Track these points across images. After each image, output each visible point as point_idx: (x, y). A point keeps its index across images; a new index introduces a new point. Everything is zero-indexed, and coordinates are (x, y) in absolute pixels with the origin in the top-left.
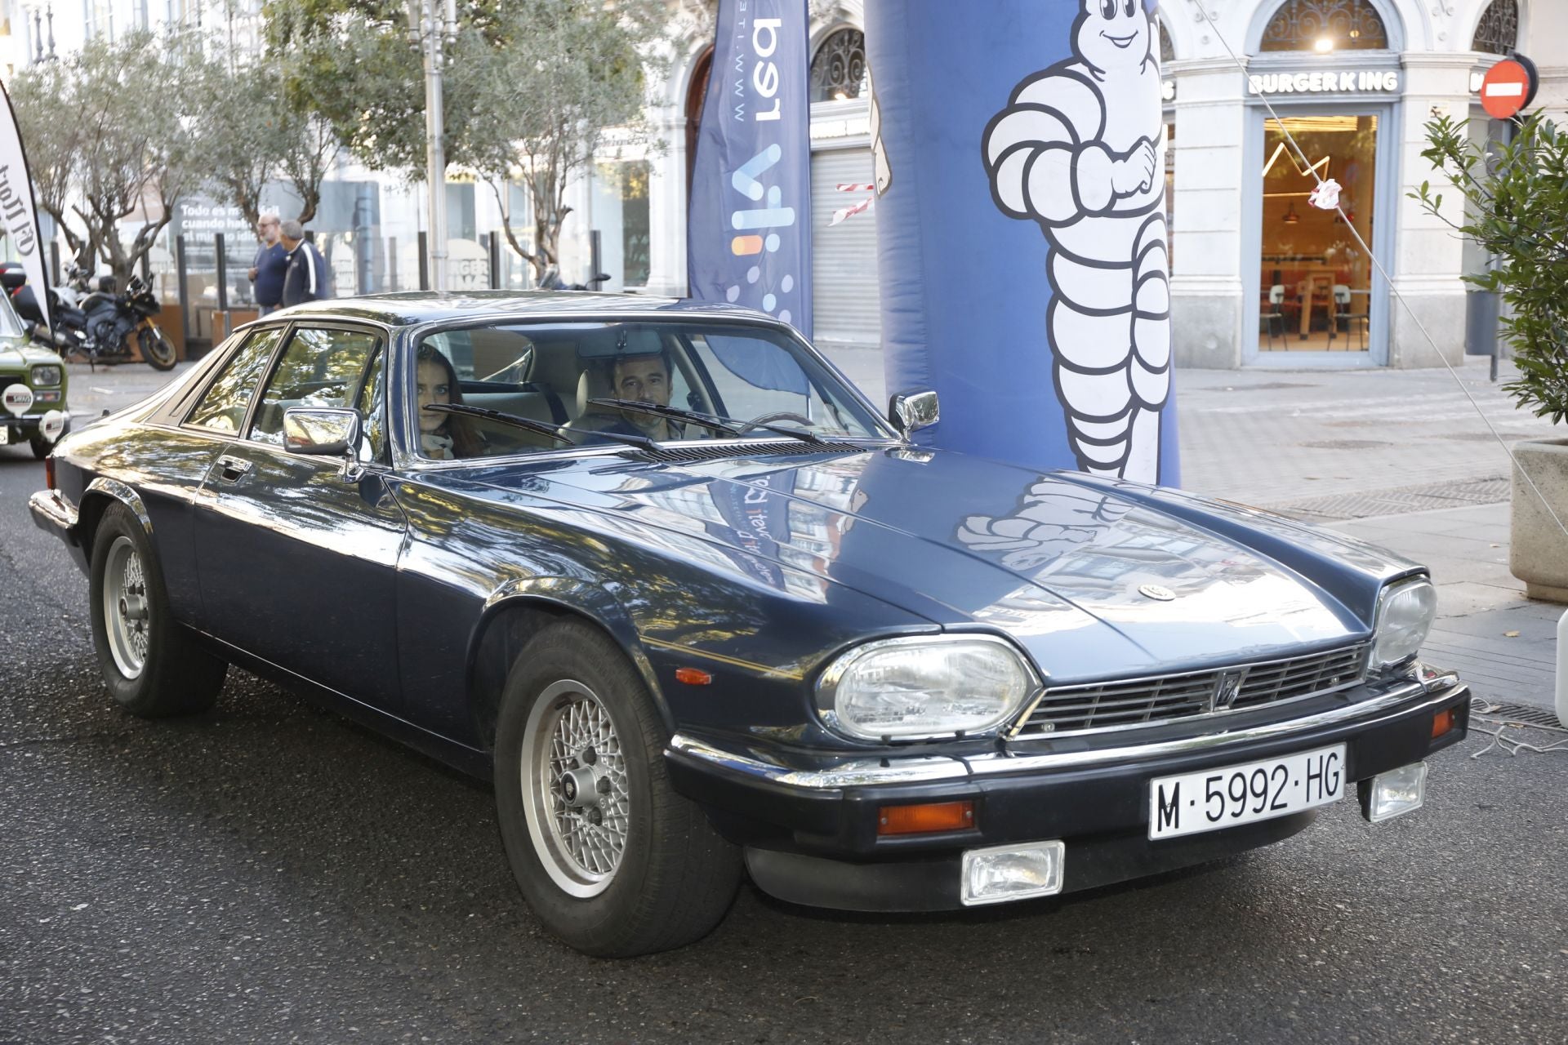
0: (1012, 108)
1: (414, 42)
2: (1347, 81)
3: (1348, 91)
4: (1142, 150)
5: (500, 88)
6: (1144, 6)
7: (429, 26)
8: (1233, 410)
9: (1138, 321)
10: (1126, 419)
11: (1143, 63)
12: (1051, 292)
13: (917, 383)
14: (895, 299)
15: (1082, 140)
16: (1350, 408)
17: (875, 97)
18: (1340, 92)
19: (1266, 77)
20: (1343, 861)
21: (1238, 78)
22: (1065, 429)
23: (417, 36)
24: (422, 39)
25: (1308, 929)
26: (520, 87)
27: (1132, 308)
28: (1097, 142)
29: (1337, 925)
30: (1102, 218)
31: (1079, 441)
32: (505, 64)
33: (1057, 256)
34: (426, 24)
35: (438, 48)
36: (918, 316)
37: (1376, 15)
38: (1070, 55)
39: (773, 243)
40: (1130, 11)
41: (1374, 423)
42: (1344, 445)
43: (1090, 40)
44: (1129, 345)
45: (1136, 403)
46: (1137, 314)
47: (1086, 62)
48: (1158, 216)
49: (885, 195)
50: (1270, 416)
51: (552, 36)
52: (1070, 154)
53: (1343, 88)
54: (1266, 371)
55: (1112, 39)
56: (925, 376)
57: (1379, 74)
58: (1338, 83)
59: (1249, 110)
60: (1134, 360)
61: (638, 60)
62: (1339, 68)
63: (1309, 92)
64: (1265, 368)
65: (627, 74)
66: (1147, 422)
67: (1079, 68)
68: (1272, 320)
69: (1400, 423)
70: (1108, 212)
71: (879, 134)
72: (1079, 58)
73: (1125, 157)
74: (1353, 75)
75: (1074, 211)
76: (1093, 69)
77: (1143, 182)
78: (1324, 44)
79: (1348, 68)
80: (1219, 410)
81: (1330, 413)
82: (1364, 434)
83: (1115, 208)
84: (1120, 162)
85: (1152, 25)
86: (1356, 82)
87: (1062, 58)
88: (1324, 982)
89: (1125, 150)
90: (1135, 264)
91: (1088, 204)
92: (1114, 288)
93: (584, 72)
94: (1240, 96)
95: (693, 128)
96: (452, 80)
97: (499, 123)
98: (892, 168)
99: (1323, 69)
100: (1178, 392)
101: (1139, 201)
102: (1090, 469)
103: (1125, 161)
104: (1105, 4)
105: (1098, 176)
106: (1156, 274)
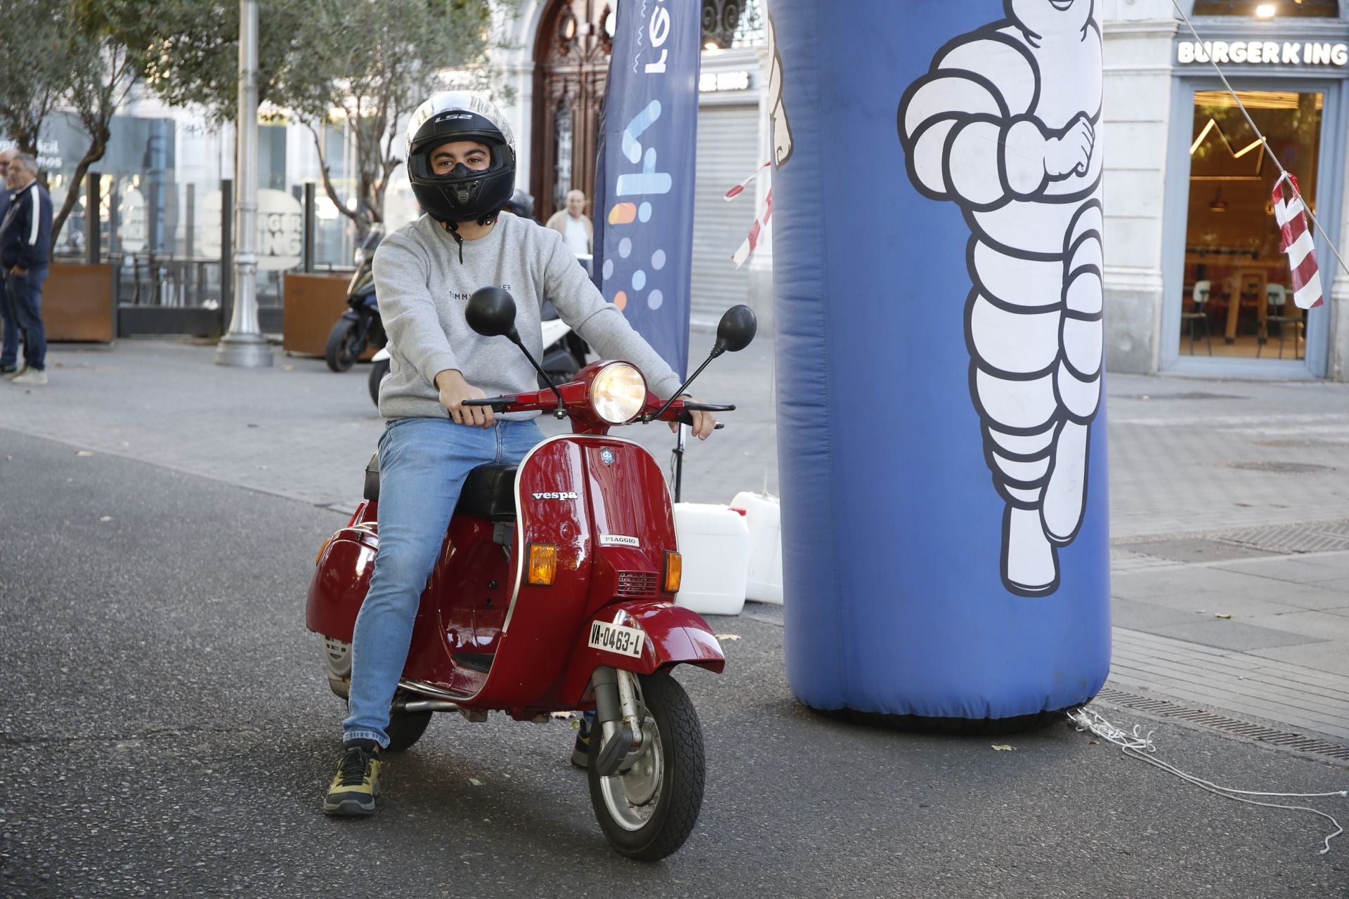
0: (935, 73)
2: (1290, 53)
3: (1291, 63)
4: (1079, 127)
5: (324, 19)
8: (1149, 421)
9: (1068, 320)
11: (1084, 28)
12: (970, 284)
14: (790, 285)
15: (1012, 114)
16: (1283, 424)
17: (777, 55)
18: (1282, 64)
19: (1199, 44)
21: (1168, 42)
22: (981, 441)
26: (347, 20)
27: (1061, 306)
28: (1029, 116)
30: (1032, 203)
31: (995, 455)
33: (979, 242)
36: (817, 306)
38: (1003, 16)
39: (646, 212)
41: (1313, 443)
42: (1279, 467)
44: (1056, 348)
45: (1062, 415)
46: (1067, 313)
47: (1020, 26)
48: (1094, 203)
49: (783, 167)
50: (1194, 430)
52: (996, 130)
53: (1286, 60)
54: (1187, 378)
56: (822, 374)
57: (1327, 46)
58: (1280, 55)
59: (1177, 81)
60: (1062, 366)
62: (1281, 38)
63: (1246, 63)
64: (1184, 374)
65: (471, 10)
66: (1073, 436)
67: (1012, 31)
68: (1195, 320)
69: (1342, 445)
70: (1038, 196)
71: (780, 96)
72: (1012, 20)
73: (1060, 134)
74: (1297, 46)
76: (1027, 33)
77: (1079, 163)
78: (1266, 10)
79: (1292, 38)
80: (1135, 421)
81: (1262, 430)
82: (1302, 457)
83: (1046, 193)
84: (1054, 139)
86: (1301, 53)
87: (993, 19)
89: (1061, 126)
90: (1066, 256)
91: (1016, 186)
94: (1167, 65)
95: (542, 75)
96: (271, 8)
97: (321, 58)
98: (793, 137)
99: (1263, 38)
100: (1110, 403)
101: (1073, 185)
102: (1007, 487)
103: (1060, 139)
105: (1029, 157)
106: (1089, 268)
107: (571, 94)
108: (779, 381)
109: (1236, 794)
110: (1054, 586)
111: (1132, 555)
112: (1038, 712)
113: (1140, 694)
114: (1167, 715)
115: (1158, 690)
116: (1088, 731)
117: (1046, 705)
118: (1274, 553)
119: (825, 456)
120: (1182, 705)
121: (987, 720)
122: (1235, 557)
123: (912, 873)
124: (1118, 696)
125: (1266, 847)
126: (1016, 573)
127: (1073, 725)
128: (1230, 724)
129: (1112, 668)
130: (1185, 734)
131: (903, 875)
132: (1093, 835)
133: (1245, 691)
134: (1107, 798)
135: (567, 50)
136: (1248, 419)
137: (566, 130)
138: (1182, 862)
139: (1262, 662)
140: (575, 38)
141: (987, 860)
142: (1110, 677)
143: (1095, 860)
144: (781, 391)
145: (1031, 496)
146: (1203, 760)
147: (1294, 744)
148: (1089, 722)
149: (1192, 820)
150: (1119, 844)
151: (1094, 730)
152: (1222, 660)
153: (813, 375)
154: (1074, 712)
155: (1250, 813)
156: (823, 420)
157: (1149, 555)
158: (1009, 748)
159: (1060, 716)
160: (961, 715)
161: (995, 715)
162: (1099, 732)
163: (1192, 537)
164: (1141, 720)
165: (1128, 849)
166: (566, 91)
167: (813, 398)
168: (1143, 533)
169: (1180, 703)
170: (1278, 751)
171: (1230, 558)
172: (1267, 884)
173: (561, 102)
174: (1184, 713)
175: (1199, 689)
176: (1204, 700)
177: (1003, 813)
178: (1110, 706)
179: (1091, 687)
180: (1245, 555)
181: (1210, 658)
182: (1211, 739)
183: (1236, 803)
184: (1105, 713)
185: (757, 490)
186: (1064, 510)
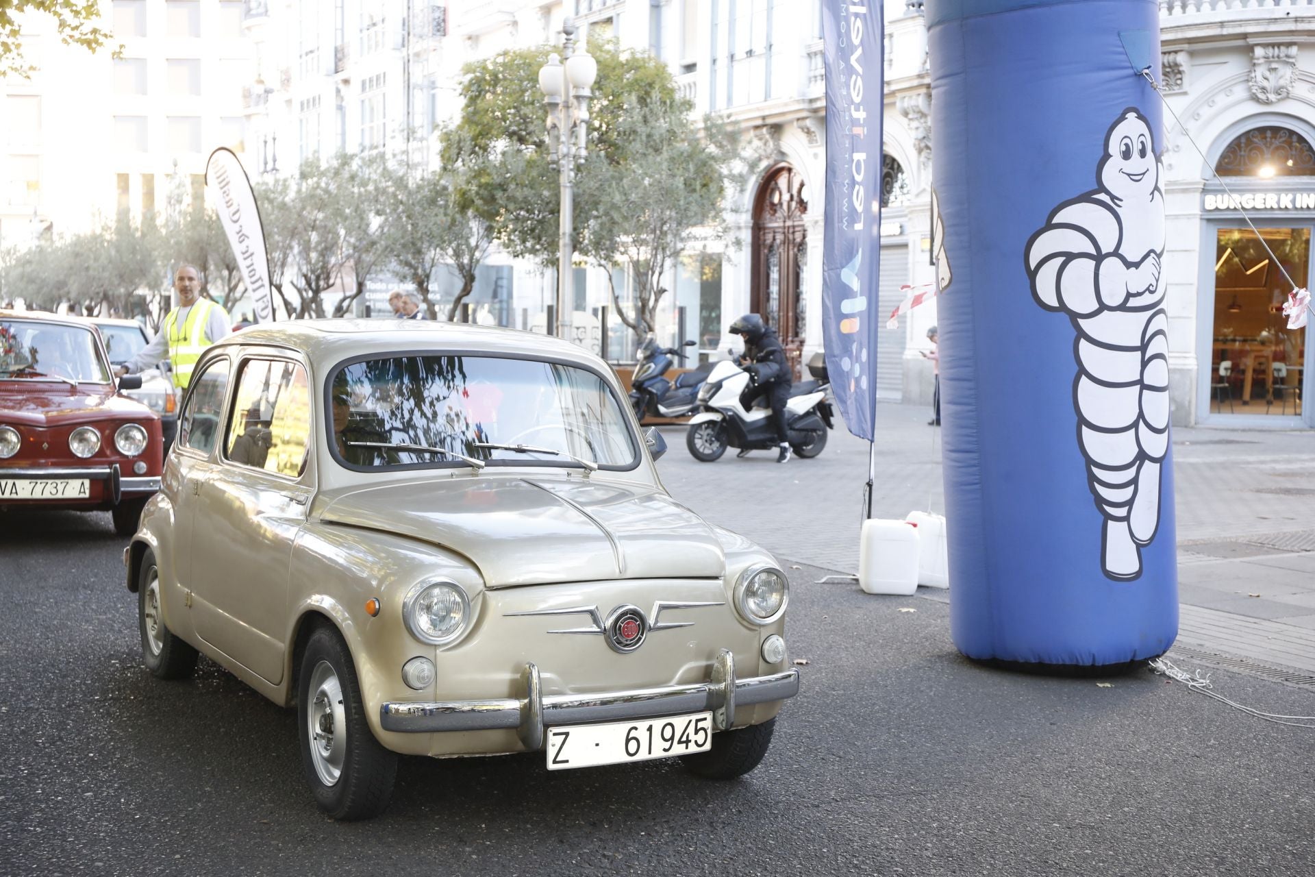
0: (1049, 226)
1: (554, 162)
2: (1286, 201)
3: (1286, 208)
4: (1150, 260)
5: (618, 198)
6: (1153, 150)
7: (565, 150)
9: (1145, 391)
10: (1134, 469)
11: (1152, 193)
12: (1076, 368)
13: (968, 436)
14: (952, 371)
15: (1104, 252)
16: (1289, 461)
17: (939, 216)
18: (1280, 209)
19: (1219, 196)
21: (1197, 196)
22: (1085, 475)
23: (555, 157)
24: (559, 160)
26: (633, 197)
27: (1140, 382)
28: (1116, 253)
30: (1118, 313)
31: (1096, 485)
32: (621, 180)
33: (1082, 340)
34: (563, 149)
35: (571, 167)
36: (971, 384)
37: (1310, 149)
38: (1096, 187)
40: (1143, 153)
42: (1287, 491)
43: (1112, 175)
44: (1137, 411)
45: (1142, 456)
46: (1145, 387)
47: (1108, 193)
48: (1162, 311)
49: (945, 291)
50: (1224, 466)
51: (658, 159)
52: (1094, 263)
53: (1283, 206)
54: (1216, 429)
55: (1129, 175)
56: (975, 431)
57: (1312, 195)
58: (1278, 202)
59: (1205, 222)
60: (1141, 422)
61: (721, 177)
62: (1279, 191)
63: (1254, 209)
64: (1214, 427)
65: (713, 187)
66: (1150, 472)
67: (1102, 197)
68: (1221, 388)
70: (1123, 307)
71: (942, 244)
72: (1102, 190)
73: (1137, 265)
74: (1290, 196)
75: (1096, 306)
76: (1113, 198)
77: (1151, 285)
78: (1267, 171)
79: (1287, 191)
81: (1273, 465)
82: (1304, 484)
83: (1128, 305)
84: (1133, 269)
85: (1159, 164)
86: (1294, 201)
89: (1137, 259)
90: (1143, 348)
91: (1107, 301)
92: (1127, 368)
93: (681, 186)
94: (1197, 211)
95: (758, 229)
96: (581, 191)
97: (614, 223)
98: (952, 271)
99: (1266, 190)
100: (1175, 448)
101: (1147, 299)
102: (1105, 507)
103: (1137, 269)
104: (1123, 148)
105: (1116, 281)
106: (1159, 356)
107: (778, 241)
109: (1272, 718)
110: (1138, 574)
111: (1191, 553)
112: (1129, 660)
113: (1198, 649)
114: (1218, 663)
115: (1210, 646)
116: (1163, 674)
117: (1134, 656)
118: (1288, 551)
119: (978, 486)
120: (1229, 657)
121: (1093, 666)
122: (1259, 554)
123: (1048, 768)
124: (1184, 650)
125: (1296, 753)
126: (1110, 566)
127: (1153, 670)
128: (1264, 670)
129: (1180, 632)
130: (1232, 676)
131: (1042, 770)
132: (1172, 744)
133: (1273, 647)
134: (1180, 719)
135: (775, 211)
136: (1262, 458)
137: (774, 266)
138: (1237, 763)
139: (1285, 627)
140: (781, 204)
141: (1100, 761)
142: (1178, 638)
143: (1175, 761)
144: (946, 443)
145: (1122, 512)
146: (1246, 694)
147: (1311, 683)
148: (1165, 668)
149: (1242, 735)
150: (1192, 751)
151: (1167, 673)
152: (1256, 626)
153: (968, 431)
154: (1154, 660)
155: (1282, 730)
156: (976, 462)
157: (1198, 553)
158: (1109, 685)
159: (1144, 663)
160: (1074, 662)
161: (1099, 663)
162: (1171, 675)
163: (1228, 540)
164: (1201, 667)
165: (1197, 754)
166: (774, 239)
167: (969, 446)
169: (1227, 655)
170: (1299, 688)
171: (1256, 555)
172: (1298, 779)
173: (771, 247)
174: (1230, 661)
175: (1241, 646)
176: (1244, 653)
177: (1109, 729)
178: (1178, 657)
179: (1165, 644)
180: (1267, 553)
181: (1247, 624)
182: (1251, 680)
183: (1272, 724)
184: (1175, 662)
185: (925, 510)
186: (1144, 522)
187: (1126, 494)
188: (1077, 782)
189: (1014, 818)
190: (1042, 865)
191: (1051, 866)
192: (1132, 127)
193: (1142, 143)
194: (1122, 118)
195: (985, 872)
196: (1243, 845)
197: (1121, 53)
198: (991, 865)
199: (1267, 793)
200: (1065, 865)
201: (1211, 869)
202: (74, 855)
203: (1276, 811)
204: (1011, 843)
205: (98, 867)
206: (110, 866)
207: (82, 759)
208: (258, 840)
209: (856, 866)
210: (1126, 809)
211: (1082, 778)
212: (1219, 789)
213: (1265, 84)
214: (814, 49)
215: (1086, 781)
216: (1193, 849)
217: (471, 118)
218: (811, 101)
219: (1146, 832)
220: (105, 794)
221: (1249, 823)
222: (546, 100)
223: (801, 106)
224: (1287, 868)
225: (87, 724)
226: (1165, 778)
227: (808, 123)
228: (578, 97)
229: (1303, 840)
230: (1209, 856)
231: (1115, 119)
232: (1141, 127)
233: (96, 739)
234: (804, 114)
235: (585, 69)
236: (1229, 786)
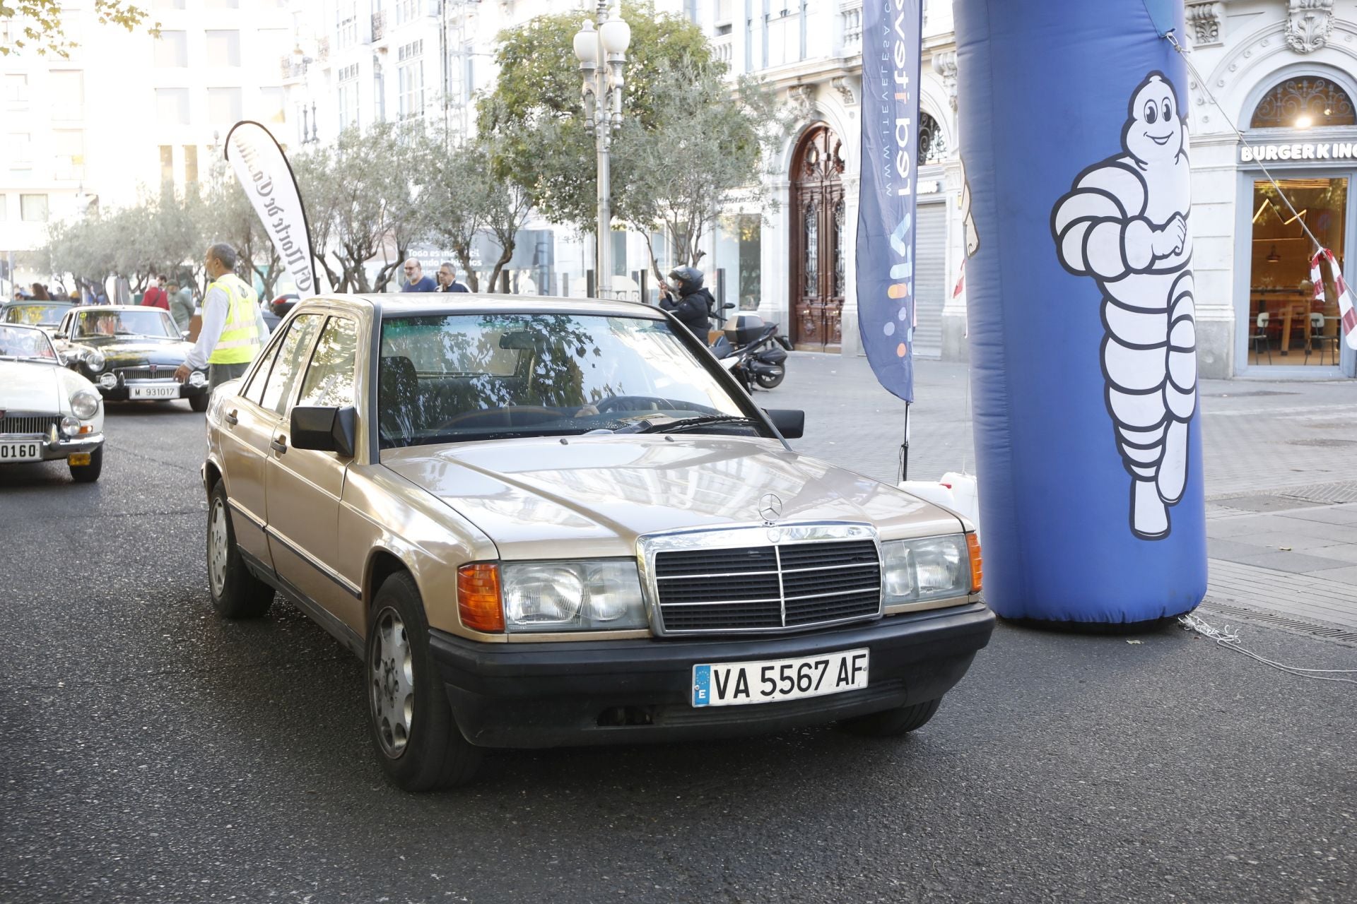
0: (1075, 191)
1: (590, 129)
2: (1323, 151)
3: (1323, 158)
4: (1176, 222)
5: (652, 162)
6: (1178, 113)
7: (601, 116)
8: (1228, 413)
9: (1172, 353)
10: (1162, 429)
11: (1177, 156)
12: (1103, 332)
13: (997, 400)
14: (980, 335)
15: (1129, 216)
16: (1326, 412)
17: (966, 183)
18: (1317, 159)
19: (1256, 148)
20: (1345, 780)
21: (1234, 147)
22: (1113, 436)
23: (591, 123)
24: (595, 126)
25: (1322, 832)
26: (667, 161)
27: (1167, 344)
28: (1141, 216)
29: (1344, 829)
31: (1126, 448)
32: (656, 144)
33: (1109, 303)
34: (599, 115)
35: (608, 132)
36: (1000, 349)
37: (1347, 98)
38: (1121, 151)
40: (1167, 116)
41: (1347, 425)
42: (1323, 443)
43: (1137, 139)
44: (1164, 372)
45: (1169, 417)
46: (1171, 348)
47: (1133, 156)
48: (1188, 273)
49: (973, 257)
50: (1260, 418)
51: (692, 123)
52: (1119, 227)
53: (1319, 156)
54: (1254, 381)
55: (1153, 138)
56: (1004, 395)
57: (1349, 145)
58: (1315, 153)
59: (1241, 174)
60: (1168, 384)
61: (757, 138)
62: (1316, 141)
63: (1291, 159)
64: (1252, 378)
65: (748, 149)
66: (1178, 432)
67: (1127, 161)
68: (1258, 339)
70: (1149, 270)
71: (969, 211)
72: (1127, 153)
73: (1162, 228)
74: (1327, 146)
75: (1122, 269)
76: (1138, 161)
77: (1176, 247)
78: (1304, 122)
79: (1324, 140)
80: (1218, 413)
81: (1310, 416)
82: (1339, 434)
83: (1154, 268)
84: (1159, 232)
85: (1184, 126)
86: (1330, 151)
88: (1336, 874)
89: (1163, 222)
90: (1169, 310)
91: (1133, 264)
92: (1154, 328)
93: (716, 149)
94: (1234, 163)
95: (796, 189)
96: (617, 157)
97: (650, 187)
98: (980, 237)
99: (1302, 141)
101: (1173, 261)
102: (1133, 468)
103: (1162, 231)
104: (1148, 112)
105: (1141, 243)
106: (1186, 317)
107: (816, 201)
108: (974, 399)
109: (1298, 671)
110: (1166, 533)
111: (1220, 508)
112: (1158, 617)
113: (1228, 604)
114: (1248, 618)
115: (1241, 601)
116: (1193, 630)
117: (1163, 613)
118: (1321, 504)
119: (1007, 449)
120: (1258, 611)
121: (1123, 623)
122: (1292, 508)
123: (1076, 726)
124: (1213, 606)
125: (1320, 707)
126: (1139, 526)
127: (1183, 626)
128: (1293, 624)
129: (1209, 587)
130: (1261, 630)
131: (1070, 728)
132: (1199, 700)
133: (1302, 601)
134: (1208, 675)
135: (813, 171)
136: (1299, 409)
137: (813, 226)
138: (1262, 717)
139: (1314, 580)
140: (818, 164)
141: (1127, 717)
142: (1208, 593)
143: (1201, 716)
144: (976, 407)
145: (1150, 472)
146: (1274, 648)
147: (1338, 636)
148: (1194, 624)
149: (1268, 689)
150: (1218, 706)
151: (1197, 629)
152: (1285, 580)
153: (997, 395)
154: (1183, 617)
155: (1308, 684)
156: (1006, 425)
157: (1231, 507)
158: (1139, 642)
159: (1173, 619)
160: (1105, 621)
161: (1129, 620)
162: (1201, 631)
163: (1262, 494)
164: (1230, 622)
165: (1223, 709)
166: (812, 199)
167: (999, 410)
168: (1227, 493)
169: (1257, 610)
170: (1326, 642)
171: (1289, 508)
172: (1321, 732)
173: (809, 207)
174: (1260, 616)
175: (1270, 600)
176: (1272, 607)
177: (1137, 686)
178: (1208, 612)
179: (1194, 600)
180: (1300, 506)
181: (1277, 578)
182: (1279, 634)
183: (1298, 677)
184: (1205, 617)
185: (959, 471)
186: (1172, 481)
187: (1153, 454)
188: (1104, 739)
189: (1040, 776)
190: (1067, 821)
191: (1076, 823)
192: (1156, 90)
193: (1166, 106)
194: (1146, 82)
195: (1011, 830)
196: (1264, 798)
197: (1144, 17)
198: (1017, 822)
199: (1290, 747)
200: (1089, 821)
201: (1232, 823)
202: (131, 826)
203: (1298, 764)
204: (1038, 800)
205: (153, 837)
206: (165, 836)
207: (137, 732)
208: (306, 810)
209: (886, 826)
210: (1151, 765)
211: (1109, 735)
212: (1244, 744)
213: (1301, 33)
214: (848, 8)
215: (1113, 738)
216: (1215, 803)
217: (507, 86)
218: (846, 60)
219: (1170, 787)
220: (159, 766)
221: (1272, 776)
222: (581, 66)
223: (837, 66)
224: (1306, 820)
225: (141, 697)
226: (1191, 734)
227: (844, 82)
228: (612, 63)
229: (1323, 792)
230: (1230, 810)
231: (1139, 83)
232: (1165, 90)
233: (150, 712)
234: (840, 73)
235: (619, 34)
236: (1253, 740)
